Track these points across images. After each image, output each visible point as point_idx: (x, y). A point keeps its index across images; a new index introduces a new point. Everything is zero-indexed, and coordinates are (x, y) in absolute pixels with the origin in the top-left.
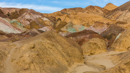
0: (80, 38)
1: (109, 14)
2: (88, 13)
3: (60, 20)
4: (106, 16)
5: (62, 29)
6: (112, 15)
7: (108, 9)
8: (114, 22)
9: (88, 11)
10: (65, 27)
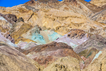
0: (46, 54)
1: (97, 13)
2: (66, 8)
3: (23, 20)
4: (93, 15)
5: (24, 36)
6: (100, 14)
7: (96, 5)
8: (103, 25)
9: (66, 6)
10: (28, 33)
